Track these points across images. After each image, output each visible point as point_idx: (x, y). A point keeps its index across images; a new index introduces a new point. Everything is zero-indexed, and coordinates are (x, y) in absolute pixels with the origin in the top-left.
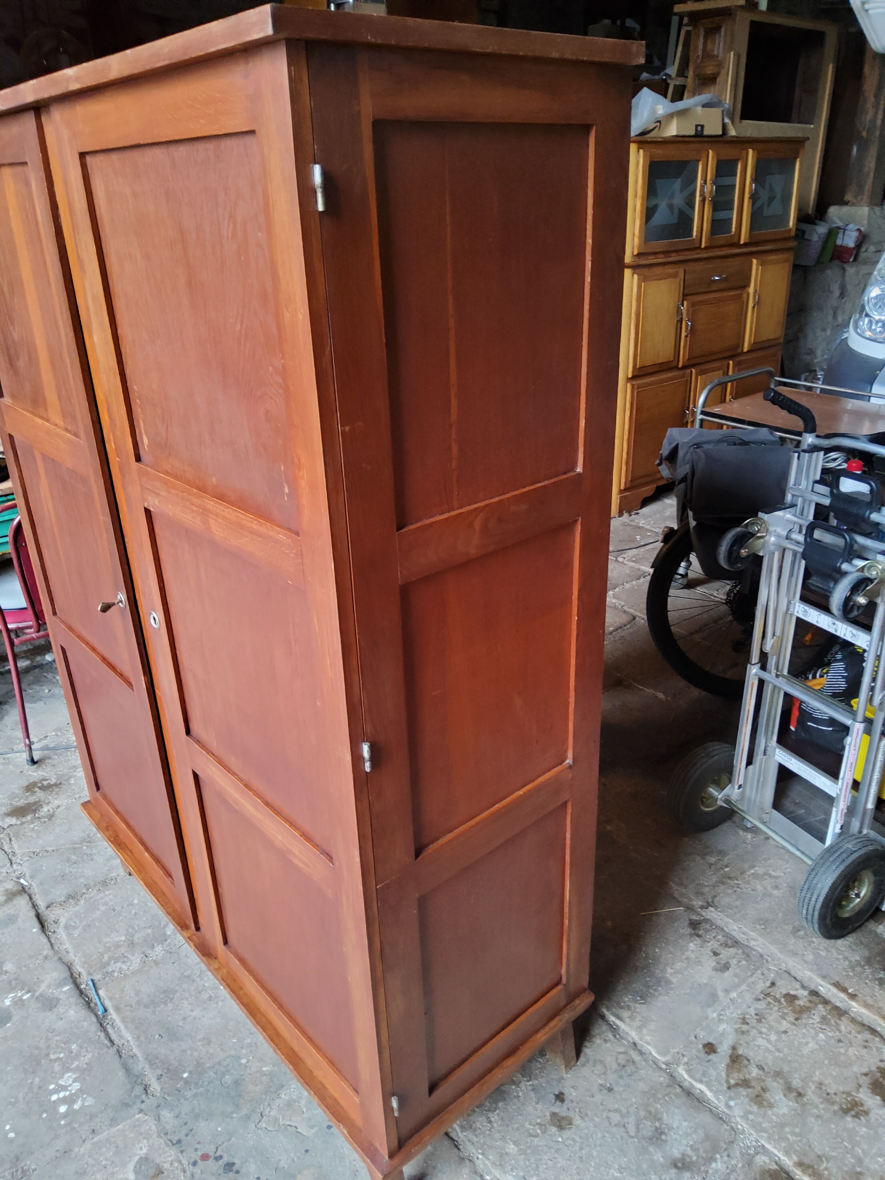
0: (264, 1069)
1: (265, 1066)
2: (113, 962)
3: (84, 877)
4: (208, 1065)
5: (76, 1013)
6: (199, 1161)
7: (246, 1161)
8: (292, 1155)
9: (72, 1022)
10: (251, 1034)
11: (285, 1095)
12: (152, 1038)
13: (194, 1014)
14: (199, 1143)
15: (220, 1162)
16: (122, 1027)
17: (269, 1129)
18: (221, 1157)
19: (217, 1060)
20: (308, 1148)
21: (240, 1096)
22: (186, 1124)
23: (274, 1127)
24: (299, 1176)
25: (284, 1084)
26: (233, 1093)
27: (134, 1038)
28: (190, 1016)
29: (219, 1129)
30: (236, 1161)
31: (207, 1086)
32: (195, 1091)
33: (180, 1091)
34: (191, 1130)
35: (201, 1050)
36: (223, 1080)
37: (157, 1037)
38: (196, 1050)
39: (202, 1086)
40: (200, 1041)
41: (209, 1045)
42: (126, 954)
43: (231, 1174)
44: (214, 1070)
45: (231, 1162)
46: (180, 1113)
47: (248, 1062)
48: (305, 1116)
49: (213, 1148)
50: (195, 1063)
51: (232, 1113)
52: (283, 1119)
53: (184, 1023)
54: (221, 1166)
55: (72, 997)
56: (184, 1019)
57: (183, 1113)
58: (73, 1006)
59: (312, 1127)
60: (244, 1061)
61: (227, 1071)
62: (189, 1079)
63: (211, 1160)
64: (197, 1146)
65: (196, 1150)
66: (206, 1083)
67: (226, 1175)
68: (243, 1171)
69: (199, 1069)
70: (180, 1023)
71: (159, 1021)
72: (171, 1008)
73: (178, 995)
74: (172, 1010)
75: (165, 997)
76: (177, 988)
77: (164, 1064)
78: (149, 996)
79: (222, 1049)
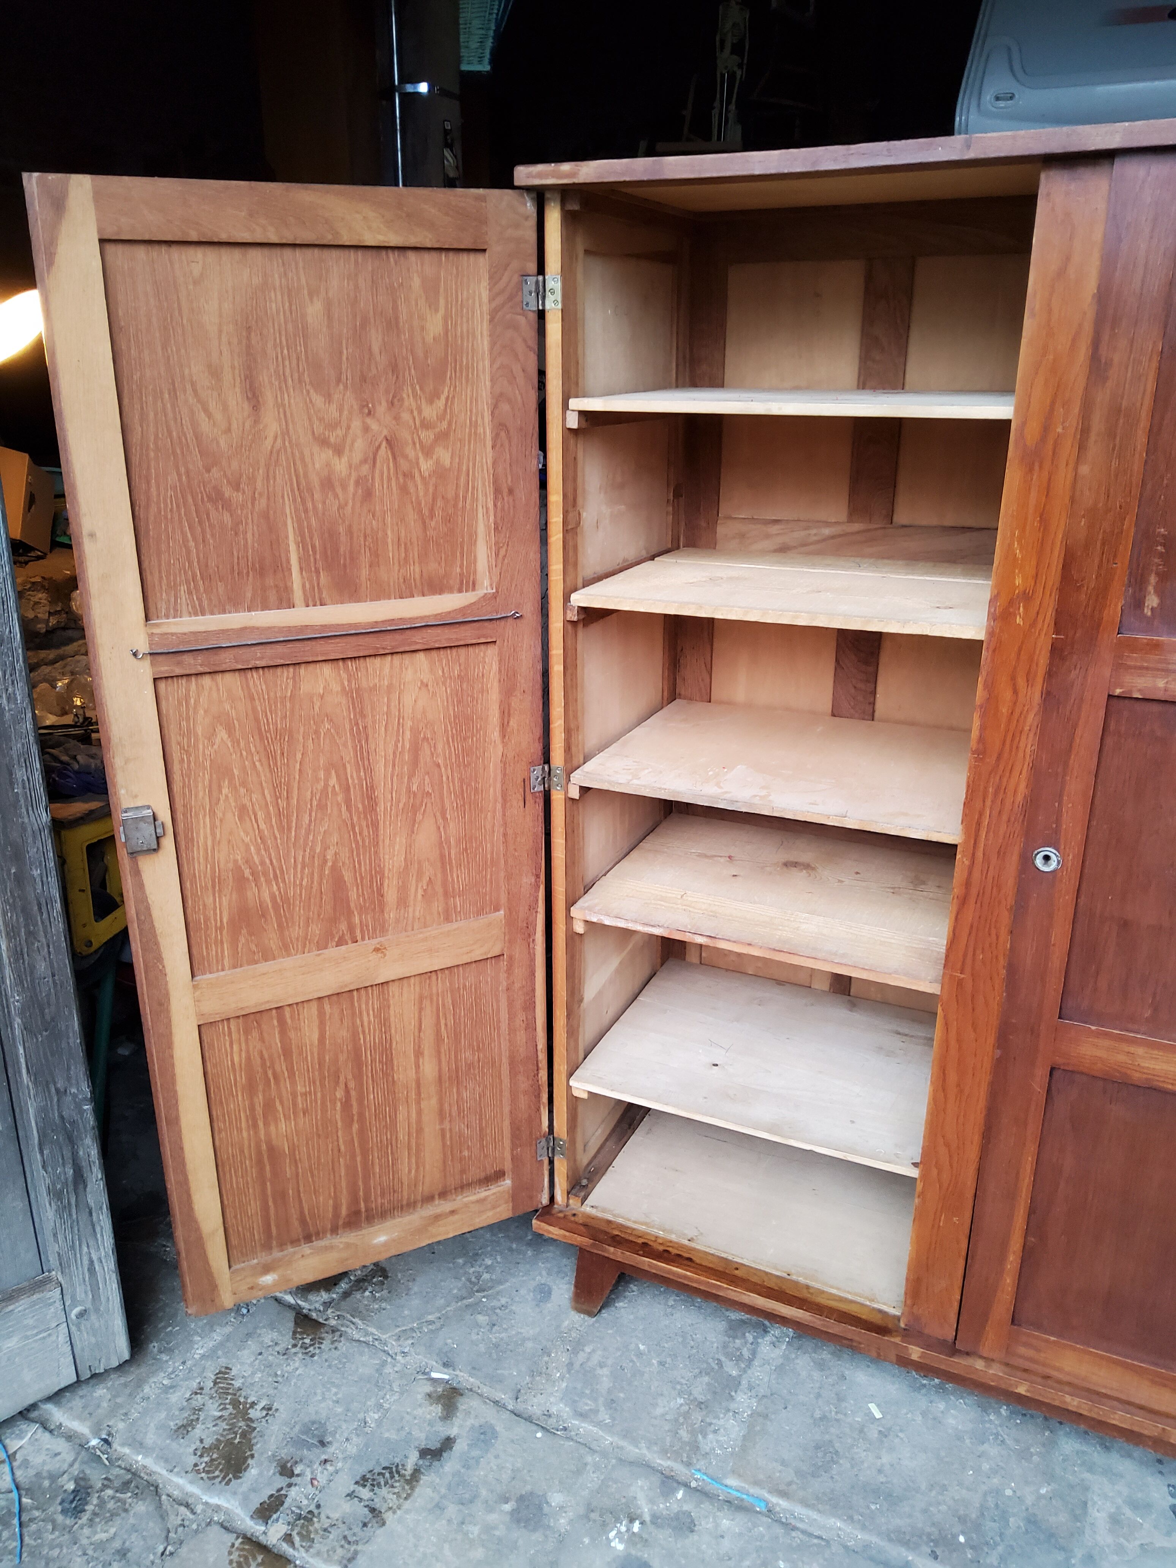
0: (1043, 1491)
1: (1040, 1488)
2: (700, 1437)
3: (529, 1339)
4: (974, 1515)
5: (732, 1520)
9: (740, 1534)
10: (979, 1456)
11: (1098, 1512)
12: (868, 1511)
13: (885, 1460)
16: (814, 1515)
19: (977, 1505)
21: (1052, 1535)
25: (1083, 1500)
26: (1042, 1537)
27: (845, 1520)
28: (882, 1465)
31: (1002, 1541)
32: (995, 1554)
33: (978, 1562)
35: (944, 1501)
36: (1012, 1525)
37: (872, 1507)
38: (939, 1504)
39: (996, 1544)
40: (931, 1490)
41: (946, 1490)
42: (708, 1420)
44: (987, 1518)
47: (1014, 1491)
50: (956, 1519)
51: (1067, 1560)
52: (1128, 1541)
53: (886, 1476)
55: (702, 1503)
56: (880, 1471)
58: (719, 1514)
60: (1008, 1492)
61: (1004, 1512)
62: (972, 1542)
66: (998, 1538)
69: (969, 1524)
70: (882, 1479)
71: (853, 1487)
72: (848, 1465)
73: (837, 1445)
74: (852, 1467)
75: (825, 1454)
76: (827, 1437)
77: (920, 1537)
78: (803, 1461)
79: (968, 1489)
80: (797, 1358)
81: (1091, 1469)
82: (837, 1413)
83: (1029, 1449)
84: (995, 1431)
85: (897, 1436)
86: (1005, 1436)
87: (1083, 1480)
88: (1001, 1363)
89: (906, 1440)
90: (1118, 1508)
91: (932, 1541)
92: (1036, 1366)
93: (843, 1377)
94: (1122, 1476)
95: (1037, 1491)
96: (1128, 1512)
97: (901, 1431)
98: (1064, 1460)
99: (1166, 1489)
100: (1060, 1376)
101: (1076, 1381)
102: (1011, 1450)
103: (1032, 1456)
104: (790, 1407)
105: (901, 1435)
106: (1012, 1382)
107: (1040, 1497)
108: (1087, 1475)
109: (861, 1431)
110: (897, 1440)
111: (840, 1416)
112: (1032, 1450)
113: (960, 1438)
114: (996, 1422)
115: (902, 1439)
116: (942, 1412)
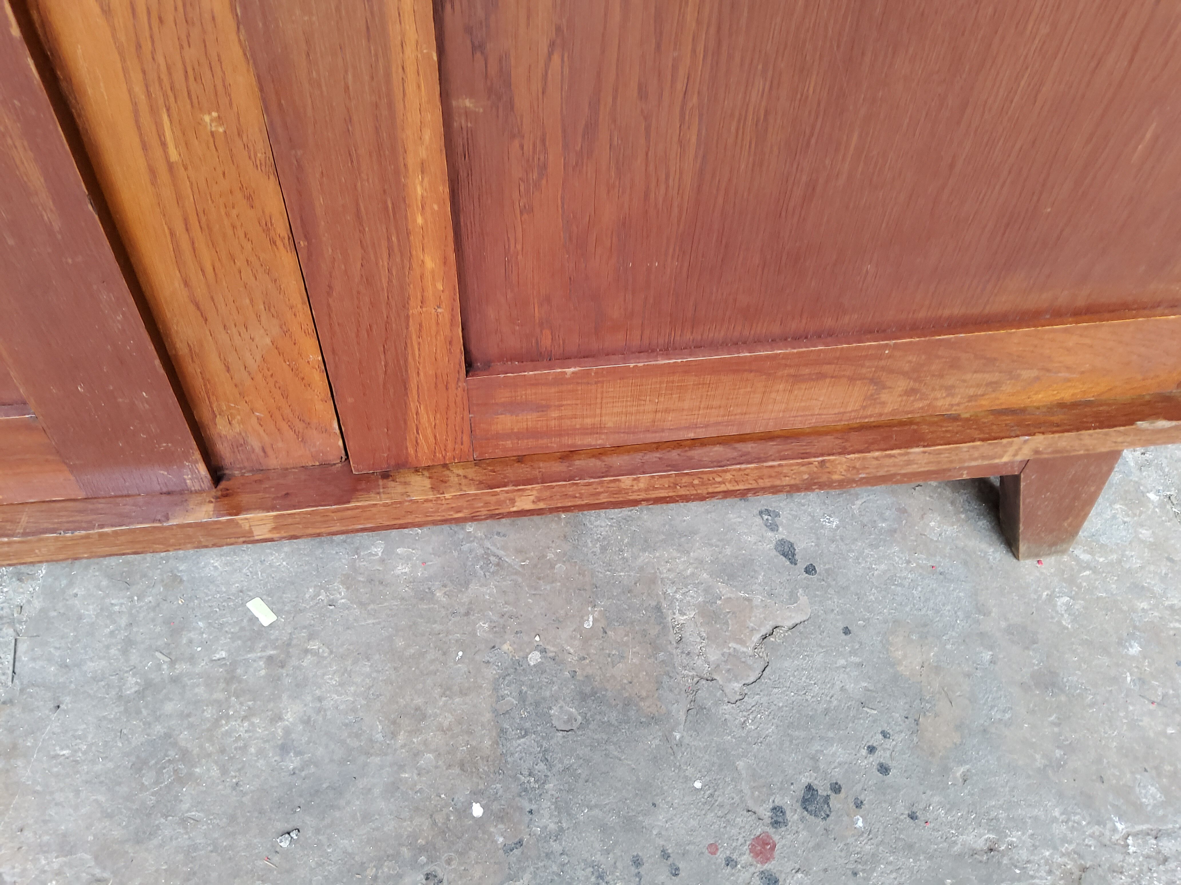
0: (588, 624)
1: (582, 620)
4: (487, 743)
6: (767, 866)
7: (814, 759)
8: (842, 662)
10: (467, 614)
11: (682, 614)
12: (276, 859)
13: (289, 717)
14: (713, 849)
15: (793, 816)
17: (752, 679)
18: (777, 810)
19: (488, 716)
20: (841, 625)
21: (627, 703)
22: (637, 862)
23: (751, 668)
24: (900, 669)
25: (654, 603)
26: (613, 716)
28: (287, 731)
29: (698, 785)
30: (805, 780)
31: (550, 767)
32: (546, 804)
33: (520, 843)
34: (665, 855)
35: (425, 743)
36: (555, 723)
37: (285, 844)
38: (417, 755)
39: (543, 782)
40: (394, 735)
41: (424, 717)
43: (835, 801)
44: (512, 733)
45: (800, 793)
46: (594, 866)
47: (544, 651)
48: (758, 599)
49: (741, 819)
50: (457, 770)
51: (667, 738)
52: (742, 642)
53: (298, 753)
54: (802, 819)
56: (284, 749)
57: (598, 857)
59: (793, 598)
60: (534, 658)
61: (537, 704)
62: (495, 807)
63: (776, 838)
64: (721, 856)
65: (729, 862)
66: (542, 766)
67: (832, 817)
68: (837, 775)
69: (483, 768)
70: (292, 763)
71: (233, 819)
72: (215, 772)
73: (184, 737)
74: (224, 771)
75: (159, 772)
76: (159, 729)
77: (395, 857)
78: (110, 816)
79: (463, 693)
80: (71, 584)
81: (647, 546)
82: (172, 663)
83: (544, 556)
84: (480, 551)
85: (307, 651)
86: (501, 553)
87: (641, 569)
88: (463, 462)
89: (324, 651)
90: (707, 590)
91: (422, 850)
92: (544, 441)
93: (176, 579)
94: (694, 533)
95: (579, 629)
96: (723, 589)
97: (311, 637)
98: (604, 549)
99: (758, 520)
100: (599, 441)
101: (631, 439)
102: (517, 573)
103: (552, 567)
104: (67, 701)
105: (314, 645)
106: (502, 497)
107: (586, 638)
108: (645, 557)
109: (231, 678)
110: (307, 661)
111: (181, 667)
112: (550, 556)
113: (427, 596)
114: (479, 534)
115: (316, 653)
116: (382, 561)
